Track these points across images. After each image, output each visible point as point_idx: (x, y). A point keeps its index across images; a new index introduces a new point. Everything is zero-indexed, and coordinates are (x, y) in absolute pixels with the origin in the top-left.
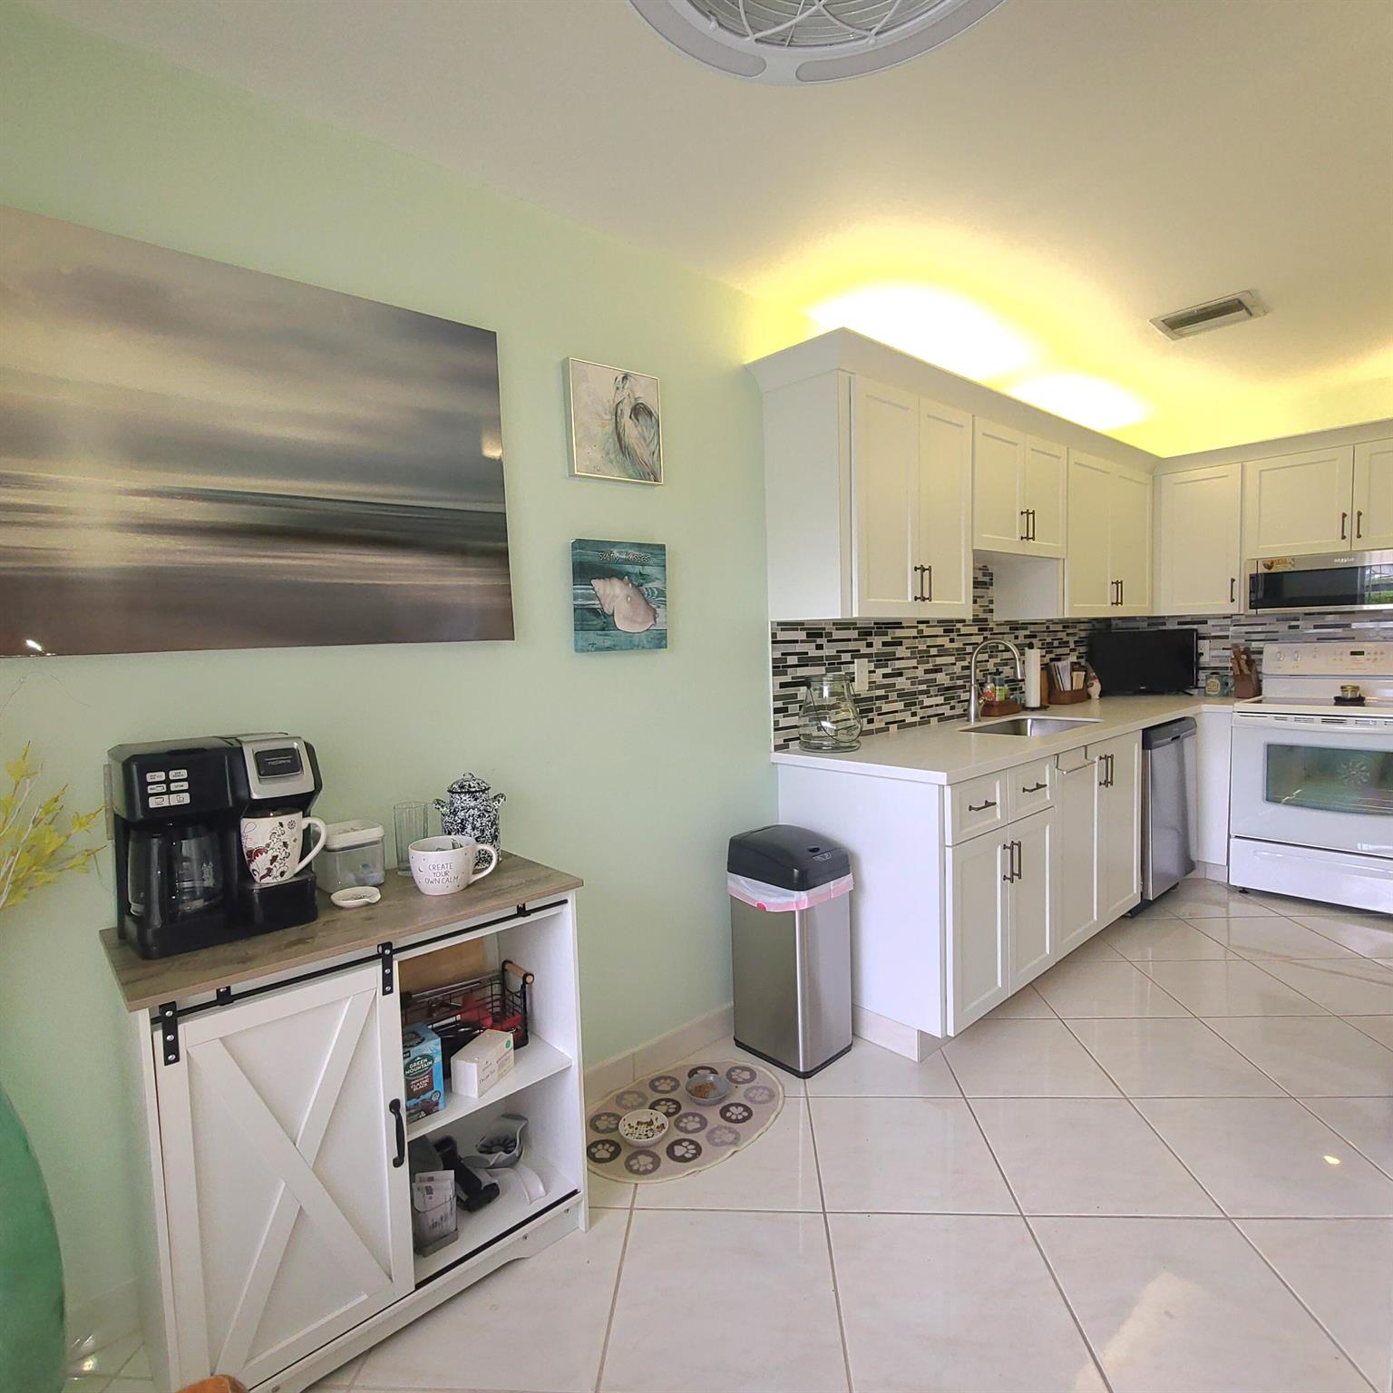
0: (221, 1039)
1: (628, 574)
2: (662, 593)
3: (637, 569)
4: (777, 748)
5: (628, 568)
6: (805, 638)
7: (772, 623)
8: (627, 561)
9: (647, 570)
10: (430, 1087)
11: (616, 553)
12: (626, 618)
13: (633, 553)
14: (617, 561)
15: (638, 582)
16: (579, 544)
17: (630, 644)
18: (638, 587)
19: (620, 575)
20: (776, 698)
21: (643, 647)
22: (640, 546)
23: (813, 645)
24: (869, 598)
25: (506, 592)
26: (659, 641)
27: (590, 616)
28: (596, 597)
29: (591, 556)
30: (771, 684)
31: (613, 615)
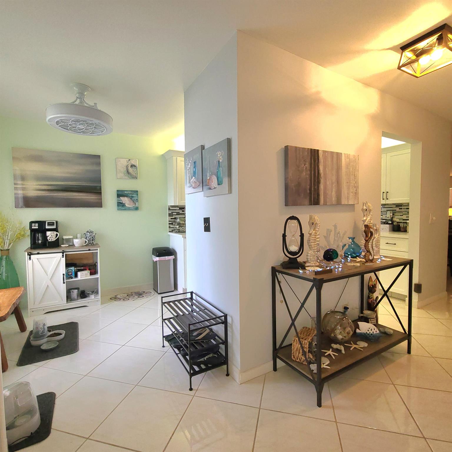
0: (37, 259)
1: (129, 196)
2: (137, 200)
3: (131, 195)
4: (169, 232)
5: (129, 195)
6: (179, 209)
7: (168, 206)
8: (128, 194)
9: (133, 195)
10: (72, 274)
11: (126, 192)
12: (128, 204)
13: (130, 192)
14: (126, 194)
15: (131, 198)
16: (118, 191)
17: (129, 209)
18: (131, 199)
19: (127, 196)
20: (169, 221)
21: (132, 210)
22: (132, 191)
23: (181, 211)
24: (181, 201)
25: (101, 199)
26: (137, 209)
27: (119, 204)
28: (121, 200)
29: (120, 193)
30: (168, 218)
31: (125, 204)
